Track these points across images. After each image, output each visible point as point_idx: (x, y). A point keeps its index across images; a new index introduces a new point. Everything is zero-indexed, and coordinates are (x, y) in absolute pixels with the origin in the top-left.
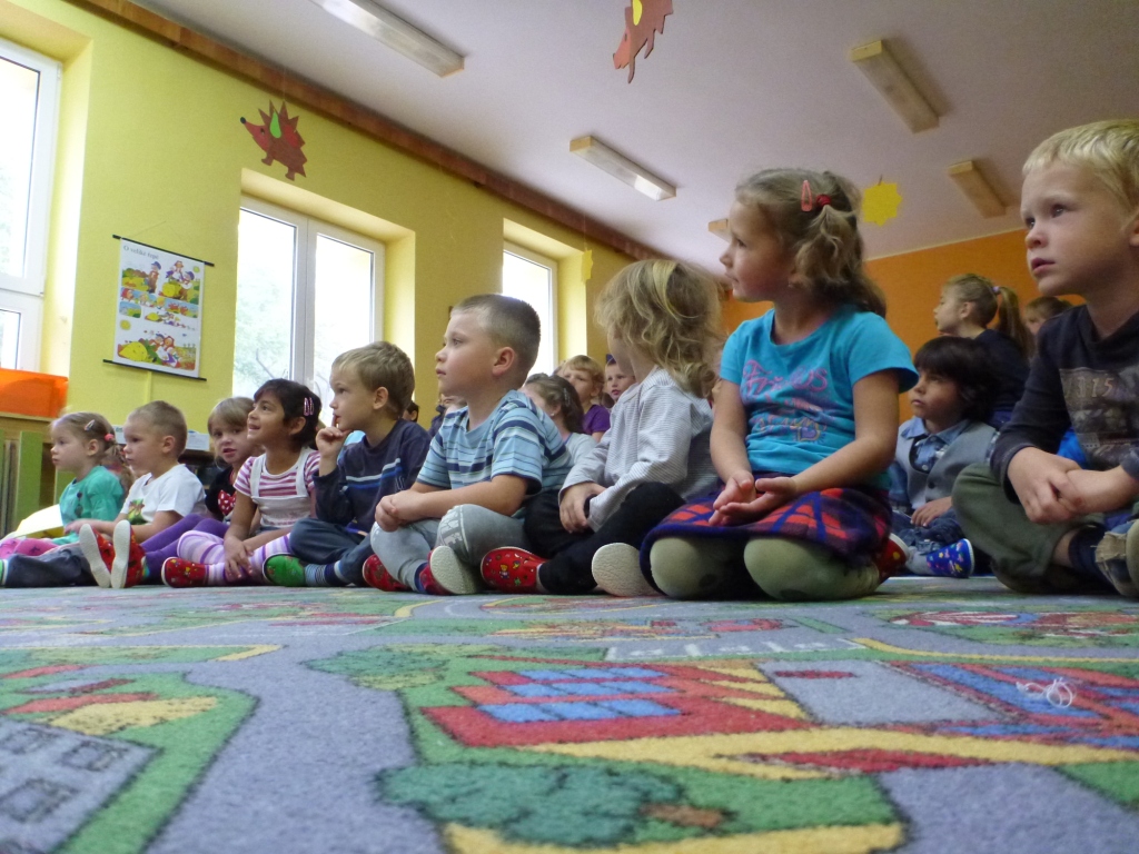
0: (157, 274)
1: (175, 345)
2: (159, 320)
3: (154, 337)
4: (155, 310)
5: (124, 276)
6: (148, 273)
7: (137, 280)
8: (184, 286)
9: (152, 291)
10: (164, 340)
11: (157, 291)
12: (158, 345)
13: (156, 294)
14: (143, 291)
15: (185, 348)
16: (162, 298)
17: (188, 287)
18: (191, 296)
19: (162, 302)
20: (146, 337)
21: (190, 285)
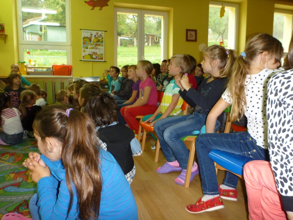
0: (92, 37)
1: (98, 54)
2: (93, 48)
3: (92, 53)
5: (83, 39)
6: (89, 37)
7: (87, 39)
8: (99, 39)
9: (91, 41)
10: (94, 53)
11: (92, 41)
12: (93, 55)
13: (92, 42)
14: (88, 42)
15: (100, 54)
18: (101, 41)
19: (93, 44)
20: (90, 53)
21: (101, 38)
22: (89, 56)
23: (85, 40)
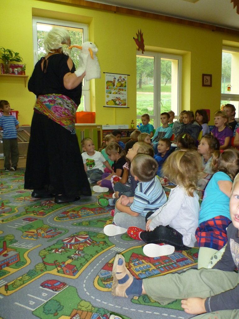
2: (116, 93)
3: (115, 98)
4: (115, 91)
5: (107, 83)
6: (113, 81)
8: (122, 83)
9: (114, 86)
10: (118, 98)
11: (115, 86)
12: (116, 100)
14: (111, 86)
15: (123, 100)
16: (117, 87)
19: (117, 89)
21: (124, 82)
22: (113, 102)
23: (109, 84)
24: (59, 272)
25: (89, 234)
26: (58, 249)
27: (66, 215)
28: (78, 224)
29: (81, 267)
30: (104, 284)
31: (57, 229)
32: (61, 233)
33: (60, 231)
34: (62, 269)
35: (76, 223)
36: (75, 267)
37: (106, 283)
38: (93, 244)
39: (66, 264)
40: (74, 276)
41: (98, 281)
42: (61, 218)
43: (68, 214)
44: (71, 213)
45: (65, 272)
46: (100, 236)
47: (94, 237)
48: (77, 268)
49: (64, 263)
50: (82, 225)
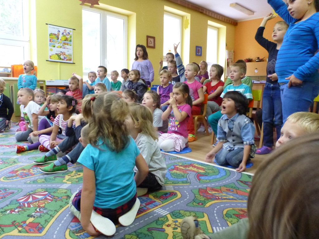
0: (59, 34)
2: (61, 47)
3: (60, 53)
5: (50, 35)
6: (56, 34)
7: (54, 36)
9: (58, 39)
10: (62, 53)
11: (59, 39)
12: (61, 55)
14: (55, 39)
15: (68, 55)
16: (61, 41)
17: (68, 37)
18: (69, 39)
20: (58, 53)
23: (52, 37)
24: (21, 233)
25: (48, 191)
26: (13, 210)
27: (14, 174)
28: (32, 182)
29: (47, 223)
30: (77, 236)
31: (7, 189)
32: (13, 193)
33: (10, 191)
34: (24, 228)
35: (29, 182)
36: (40, 225)
37: (79, 234)
38: (55, 199)
39: (27, 222)
40: (40, 233)
41: (69, 234)
42: (9, 177)
43: (17, 173)
44: (21, 172)
45: (28, 231)
46: (61, 192)
47: (54, 192)
48: (42, 225)
49: (24, 222)
50: (38, 182)
